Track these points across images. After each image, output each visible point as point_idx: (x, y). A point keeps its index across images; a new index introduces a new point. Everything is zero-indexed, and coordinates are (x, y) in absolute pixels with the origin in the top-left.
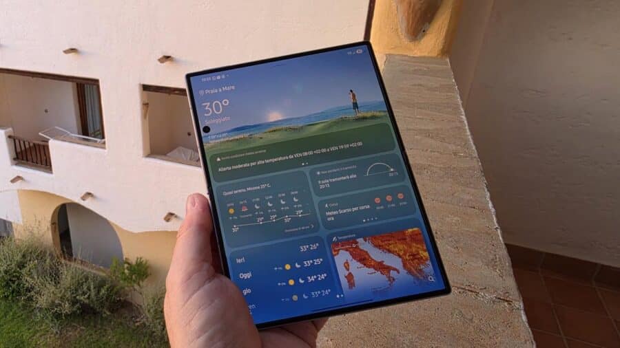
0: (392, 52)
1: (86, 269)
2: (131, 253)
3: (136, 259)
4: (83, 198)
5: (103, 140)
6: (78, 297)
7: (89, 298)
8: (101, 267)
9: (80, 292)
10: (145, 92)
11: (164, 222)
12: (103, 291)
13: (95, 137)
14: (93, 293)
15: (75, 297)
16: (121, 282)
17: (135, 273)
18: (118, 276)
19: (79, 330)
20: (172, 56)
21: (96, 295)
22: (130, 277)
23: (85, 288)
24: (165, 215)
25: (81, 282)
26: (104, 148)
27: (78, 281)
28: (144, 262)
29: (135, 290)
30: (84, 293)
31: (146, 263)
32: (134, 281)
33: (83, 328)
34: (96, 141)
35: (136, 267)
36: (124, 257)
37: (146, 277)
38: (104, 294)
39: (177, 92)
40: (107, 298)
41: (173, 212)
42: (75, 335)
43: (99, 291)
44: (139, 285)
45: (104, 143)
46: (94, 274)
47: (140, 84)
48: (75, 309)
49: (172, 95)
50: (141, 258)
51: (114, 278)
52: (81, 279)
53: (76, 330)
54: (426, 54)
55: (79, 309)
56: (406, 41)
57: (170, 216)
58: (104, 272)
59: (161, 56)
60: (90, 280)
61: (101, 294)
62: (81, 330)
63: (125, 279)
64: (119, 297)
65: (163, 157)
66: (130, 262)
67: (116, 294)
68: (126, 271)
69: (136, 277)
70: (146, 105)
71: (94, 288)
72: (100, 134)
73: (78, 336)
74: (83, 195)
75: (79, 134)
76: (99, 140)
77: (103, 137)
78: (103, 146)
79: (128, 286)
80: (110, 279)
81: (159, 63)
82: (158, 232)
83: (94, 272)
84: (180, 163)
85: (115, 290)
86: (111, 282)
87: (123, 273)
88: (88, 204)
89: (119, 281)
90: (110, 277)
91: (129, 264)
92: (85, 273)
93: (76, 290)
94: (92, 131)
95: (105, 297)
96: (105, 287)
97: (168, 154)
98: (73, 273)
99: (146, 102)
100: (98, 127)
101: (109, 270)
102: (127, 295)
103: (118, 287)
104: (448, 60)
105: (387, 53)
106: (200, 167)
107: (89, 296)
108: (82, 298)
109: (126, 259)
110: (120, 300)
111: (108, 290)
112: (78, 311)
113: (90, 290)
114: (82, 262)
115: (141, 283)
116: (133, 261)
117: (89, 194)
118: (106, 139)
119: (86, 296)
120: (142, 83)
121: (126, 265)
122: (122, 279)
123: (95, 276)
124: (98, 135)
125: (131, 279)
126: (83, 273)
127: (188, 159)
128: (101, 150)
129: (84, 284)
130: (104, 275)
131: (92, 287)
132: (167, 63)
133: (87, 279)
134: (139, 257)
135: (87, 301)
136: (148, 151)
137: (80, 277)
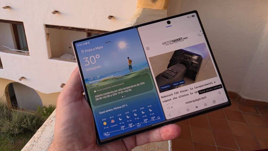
0: (146, 7)
1: (25, 112)
2: (46, 103)
3: (49, 106)
4: (20, 80)
5: (28, 52)
6: (22, 126)
7: (27, 125)
8: (33, 111)
9: (23, 123)
10: (47, 28)
11: (61, 88)
12: (34, 121)
13: (24, 50)
14: (29, 122)
15: (20, 126)
16: (43, 116)
18: (40, 114)
19: (23, 140)
20: (59, 11)
21: (30, 124)
22: (46, 114)
23: (25, 121)
24: (61, 84)
25: (22, 118)
26: (29, 55)
27: (21, 118)
28: (53, 107)
30: (25, 123)
31: (54, 107)
33: (25, 139)
34: (25, 52)
35: (49, 109)
36: (43, 105)
38: (34, 123)
39: (62, 28)
40: (36, 125)
41: (64, 83)
42: (22, 143)
43: (32, 122)
45: (29, 53)
46: (29, 114)
47: (44, 24)
48: (21, 131)
49: (61, 30)
51: (39, 115)
52: (23, 117)
54: (158, 8)
55: (23, 131)
56: (150, 3)
57: (63, 85)
58: (34, 113)
59: (53, 11)
60: (27, 117)
61: (33, 123)
62: (25, 140)
63: (44, 115)
65: (58, 59)
66: (46, 107)
67: (40, 122)
68: (45, 111)
70: (48, 35)
71: (30, 120)
72: (26, 49)
73: (23, 143)
74: (20, 78)
75: (16, 49)
76: (26, 52)
77: (28, 50)
80: (37, 116)
81: (52, 14)
83: (29, 113)
84: (66, 61)
85: (40, 120)
86: (38, 117)
87: (43, 112)
88: (23, 82)
89: (41, 116)
91: (45, 108)
92: (24, 114)
93: (21, 122)
94: (23, 47)
95: (35, 124)
96: (35, 120)
97: (61, 57)
98: (18, 115)
99: (48, 33)
100: (26, 46)
101: (36, 112)
103: (41, 119)
104: (166, 11)
105: (144, 8)
106: (76, 62)
107: (27, 124)
108: (24, 126)
109: (44, 106)
111: (36, 121)
112: (22, 132)
113: (27, 122)
114: (22, 109)
117: (23, 78)
118: (30, 51)
119: (26, 124)
120: (45, 24)
121: (44, 109)
122: (43, 115)
123: (29, 116)
124: (25, 49)
125: (47, 114)
126: (23, 114)
127: (70, 59)
129: (24, 119)
131: (28, 120)
132: (56, 14)
133: (25, 117)
134: (50, 104)
135: (27, 127)
136: (51, 56)
137: (22, 116)
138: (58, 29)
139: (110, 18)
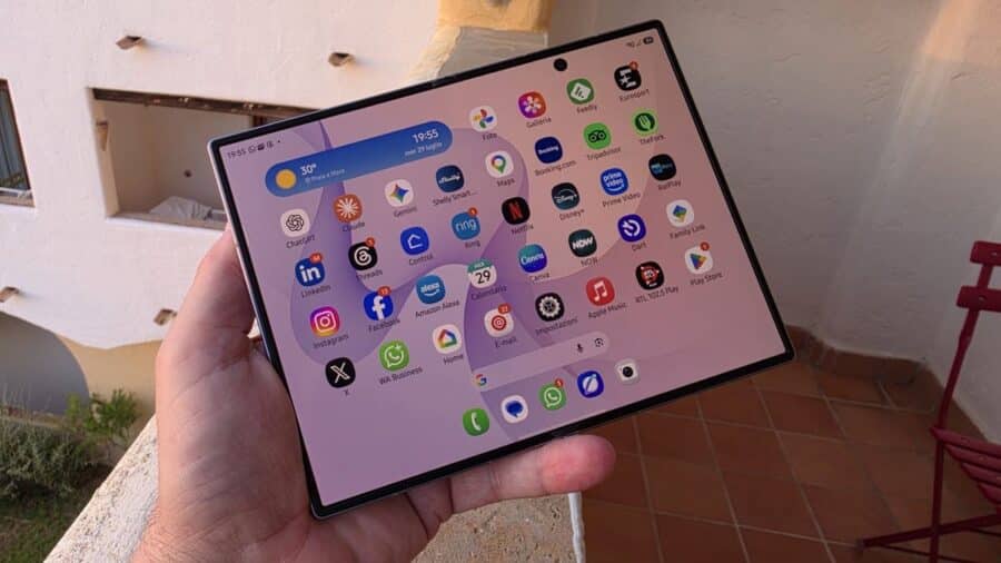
0: (469, 23)
1: (20, 421)
2: (102, 383)
3: (111, 393)
4: (0, 299)
5: (28, 192)
6: (9, 471)
7: (31, 469)
8: (50, 415)
9: (13, 462)
10: (99, 102)
11: (155, 325)
12: (56, 455)
13: (13, 187)
14: (38, 460)
15: (4, 472)
16: (89, 434)
17: (111, 418)
18: (80, 426)
19: (17, 526)
20: (143, 37)
21: (43, 462)
22: (103, 425)
23: (22, 453)
24: (156, 312)
25: (12, 445)
26: (31, 206)
27: (8, 443)
28: (128, 395)
29: (115, 445)
30: (21, 463)
31: (131, 397)
32: (113, 431)
33: (25, 521)
34: (15, 195)
35: (113, 407)
36: (91, 393)
37: (133, 422)
38: (57, 460)
39: (158, 101)
40: (65, 469)
41: (167, 307)
42: (12, 536)
43: (48, 456)
44: (121, 434)
45: (31, 197)
46: (37, 428)
47: (88, 88)
48: (5, 493)
49: (151, 107)
50: (120, 391)
51: (75, 430)
52: (13, 440)
53: (13, 526)
54: (518, 28)
55: (15, 491)
56: (488, 7)
57: (164, 316)
58: (55, 422)
59: (121, 36)
60: (29, 440)
61: (53, 459)
62: (23, 526)
63: (95, 429)
64: (88, 459)
65: (142, 216)
66: (101, 399)
67: (81, 455)
68: (96, 415)
69: (115, 424)
70: (102, 126)
71: (40, 452)
72: (22, 181)
73: (17, 536)
76: (20, 192)
77: (29, 188)
78: (29, 201)
79: (101, 440)
80: (68, 434)
81: (118, 48)
82: (145, 344)
83: (35, 423)
84: (176, 224)
85: (78, 449)
86: (71, 437)
87: (92, 418)
88: (10, 307)
89: (84, 434)
90: (68, 429)
91: (99, 403)
92: (18, 429)
93: (6, 460)
94: (7, 177)
95: (61, 465)
96: (60, 448)
97: (152, 211)
99: (103, 119)
100: (18, 170)
101: (64, 418)
102: (102, 455)
103: (84, 444)
104: (546, 36)
105: (463, 24)
107: (31, 465)
108: (17, 472)
109: (94, 395)
110: (89, 465)
111: (65, 452)
112: (13, 496)
113: (31, 456)
114: (11, 410)
115: (125, 431)
116: (107, 396)
117: (11, 290)
118: (33, 190)
119: (26, 467)
120: (92, 86)
121: (95, 406)
122: (90, 430)
123: (38, 434)
124: (17, 183)
125: (107, 426)
126: (14, 428)
127: (189, 215)
128: (25, 210)
129: (20, 447)
130: (54, 427)
131: (35, 451)
132: (134, 50)
133: (23, 438)
134: (117, 389)
135: (29, 476)
136: (115, 206)
137: (11, 436)
138: (141, 106)
139: (337, 59)
